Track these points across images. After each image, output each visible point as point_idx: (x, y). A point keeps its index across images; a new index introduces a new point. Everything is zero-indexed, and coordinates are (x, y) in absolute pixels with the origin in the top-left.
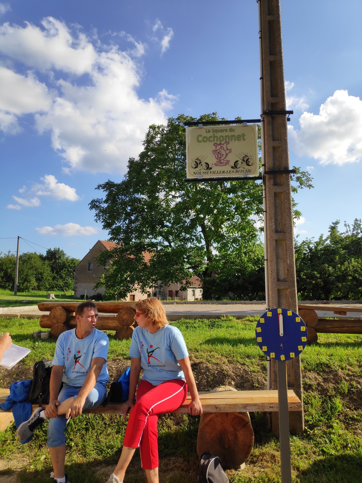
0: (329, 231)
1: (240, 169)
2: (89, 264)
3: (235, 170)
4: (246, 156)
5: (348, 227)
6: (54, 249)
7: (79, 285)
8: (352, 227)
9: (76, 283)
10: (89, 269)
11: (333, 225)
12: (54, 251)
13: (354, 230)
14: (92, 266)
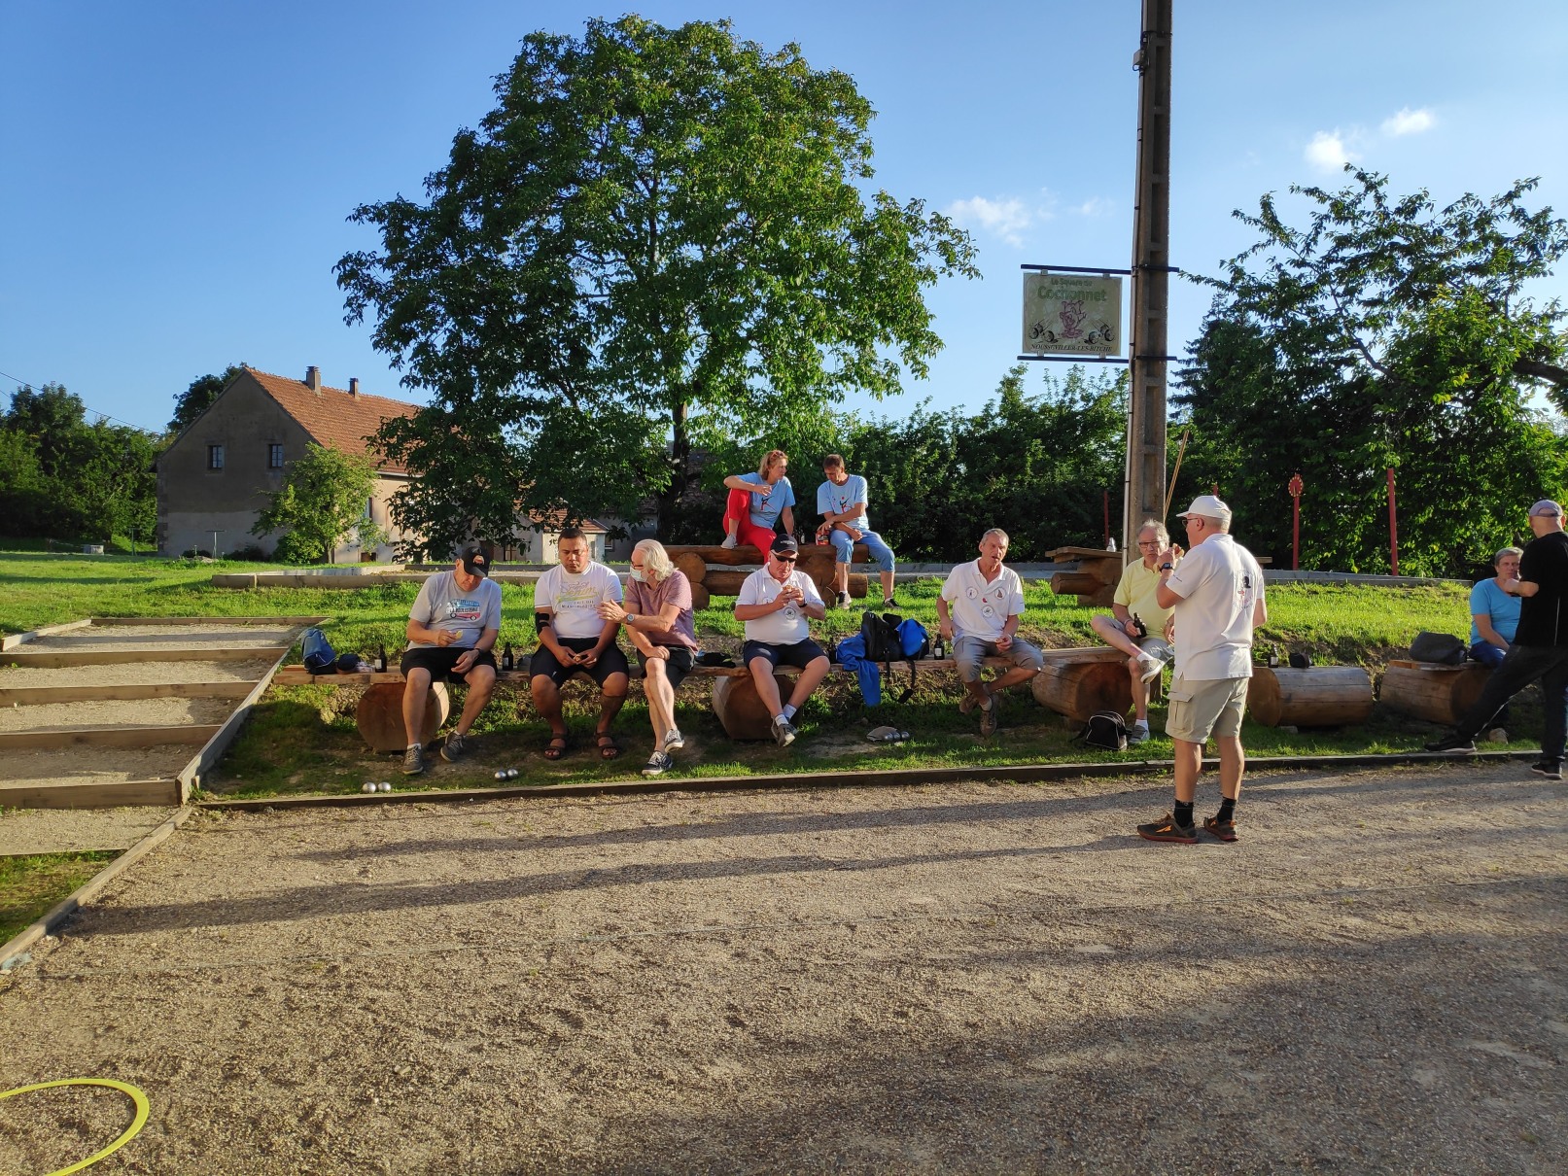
0: (999, 391)
1: (1097, 345)
2: (211, 448)
3: (1089, 347)
4: (1105, 325)
5: (1052, 384)
6: (45, 389)
7: (173, 518)
8: (1063, 386)
9: (163, 512)
10: (211, 467)
11: (1011, 376)
12: (42, 396)
13: (1066, 392)
14: (221, 457)
